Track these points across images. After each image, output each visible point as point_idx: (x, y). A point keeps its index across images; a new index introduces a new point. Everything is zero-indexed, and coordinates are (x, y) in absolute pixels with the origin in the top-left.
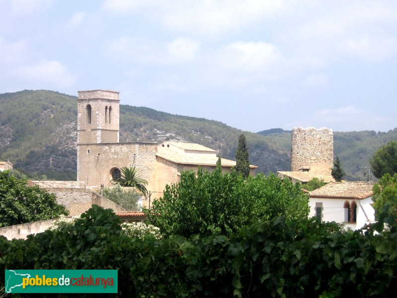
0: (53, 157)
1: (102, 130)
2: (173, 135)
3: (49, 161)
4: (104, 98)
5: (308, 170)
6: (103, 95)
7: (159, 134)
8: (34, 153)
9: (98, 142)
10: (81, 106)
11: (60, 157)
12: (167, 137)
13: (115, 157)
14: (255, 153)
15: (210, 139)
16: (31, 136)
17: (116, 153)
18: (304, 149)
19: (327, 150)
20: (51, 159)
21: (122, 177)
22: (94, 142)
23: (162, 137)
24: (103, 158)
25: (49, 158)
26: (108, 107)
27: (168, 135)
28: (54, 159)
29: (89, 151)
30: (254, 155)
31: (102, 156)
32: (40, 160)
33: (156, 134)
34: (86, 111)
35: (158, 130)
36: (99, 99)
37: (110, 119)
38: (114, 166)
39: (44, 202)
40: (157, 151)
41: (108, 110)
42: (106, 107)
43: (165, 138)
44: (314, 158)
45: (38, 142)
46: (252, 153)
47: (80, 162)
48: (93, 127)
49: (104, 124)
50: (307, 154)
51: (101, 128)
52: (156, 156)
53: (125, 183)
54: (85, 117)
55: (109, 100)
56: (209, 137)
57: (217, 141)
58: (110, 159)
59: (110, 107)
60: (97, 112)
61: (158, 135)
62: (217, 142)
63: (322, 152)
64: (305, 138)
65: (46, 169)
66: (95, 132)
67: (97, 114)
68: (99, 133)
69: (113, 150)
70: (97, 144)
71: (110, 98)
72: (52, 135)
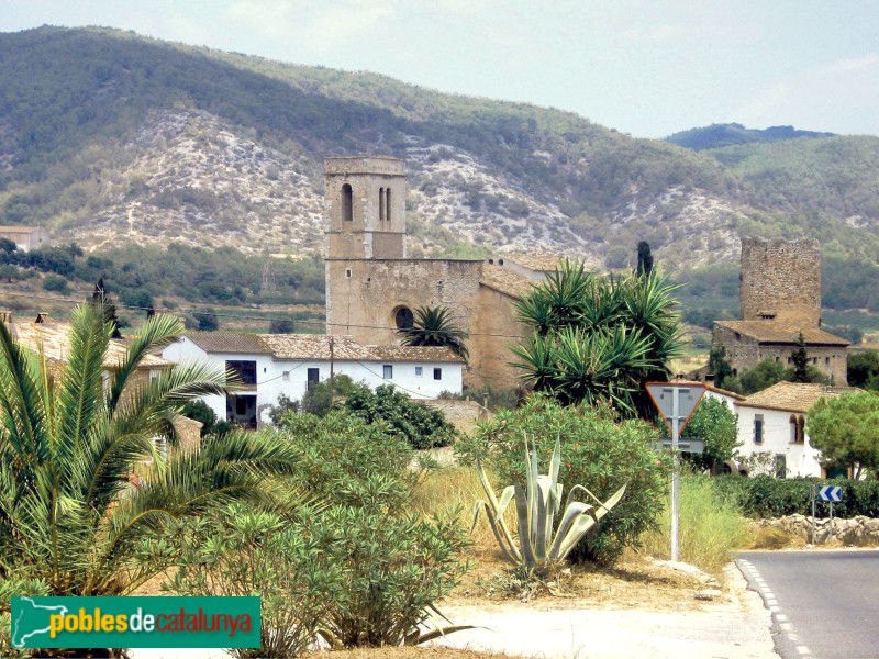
0: (137, 208)
1: (373, 232)
2: (449, 148)
3: (127, 218)
4: (377, 172)
5: (772, 317)
6: (374, 167)
7: (411, 146)
8: (84, 195)
9: (368, 257)
10: (331, 186)
11: (155, 208)
12: (433, 154)
13: (402, 285)
14: (668, 197)
15: (546, 159)
16: (69, 150)
17: (403, 278)
18: (764, 277)
19: (808, 280)
20: (130, 213)
21: (416, 325)
22: (359, 255)
23: (420, 153)
24: (377, 287)
25: (124, 210)
26: (385, 190)
27: (435, 148)
28: (139, 212)
29: (349, 272)
30: (664, 203)
31: (376, 283)
32: (101, 213)
33: (404, 146)
34: (340, 196)
35: (407, 134)
36: (367, 174)
37: (388, 211)
38: (400, 303)
39: (433, 421)
40: (481, 275)
41: (385, 195)
42: (381, 189)
43: (428, 156)
44: (782, 294)
45: (91, 166)
46: (660, 198)
47: (331, 293)
48: (355, 227)
49: (377, 222)
50: (769, 287)
51: (372, 230)
52: (481, 285)
53: (427, 338)
54: (340, 208)
55: (386, 176)
56: (545, 154)
57: (565, 163)
58: (392, 289)
59: (388, 190)
60: (364, 200)
61: (409, 150)
62: (565, 167)
63: (798, 284)
64: (766, 257)
65: (120, 238)
66: (359, 237)
67: (365, 204)
68: (368, 239)
69: (396, 273)
70: (365, 260)
71: (387, 173)
72: (126, 147)
